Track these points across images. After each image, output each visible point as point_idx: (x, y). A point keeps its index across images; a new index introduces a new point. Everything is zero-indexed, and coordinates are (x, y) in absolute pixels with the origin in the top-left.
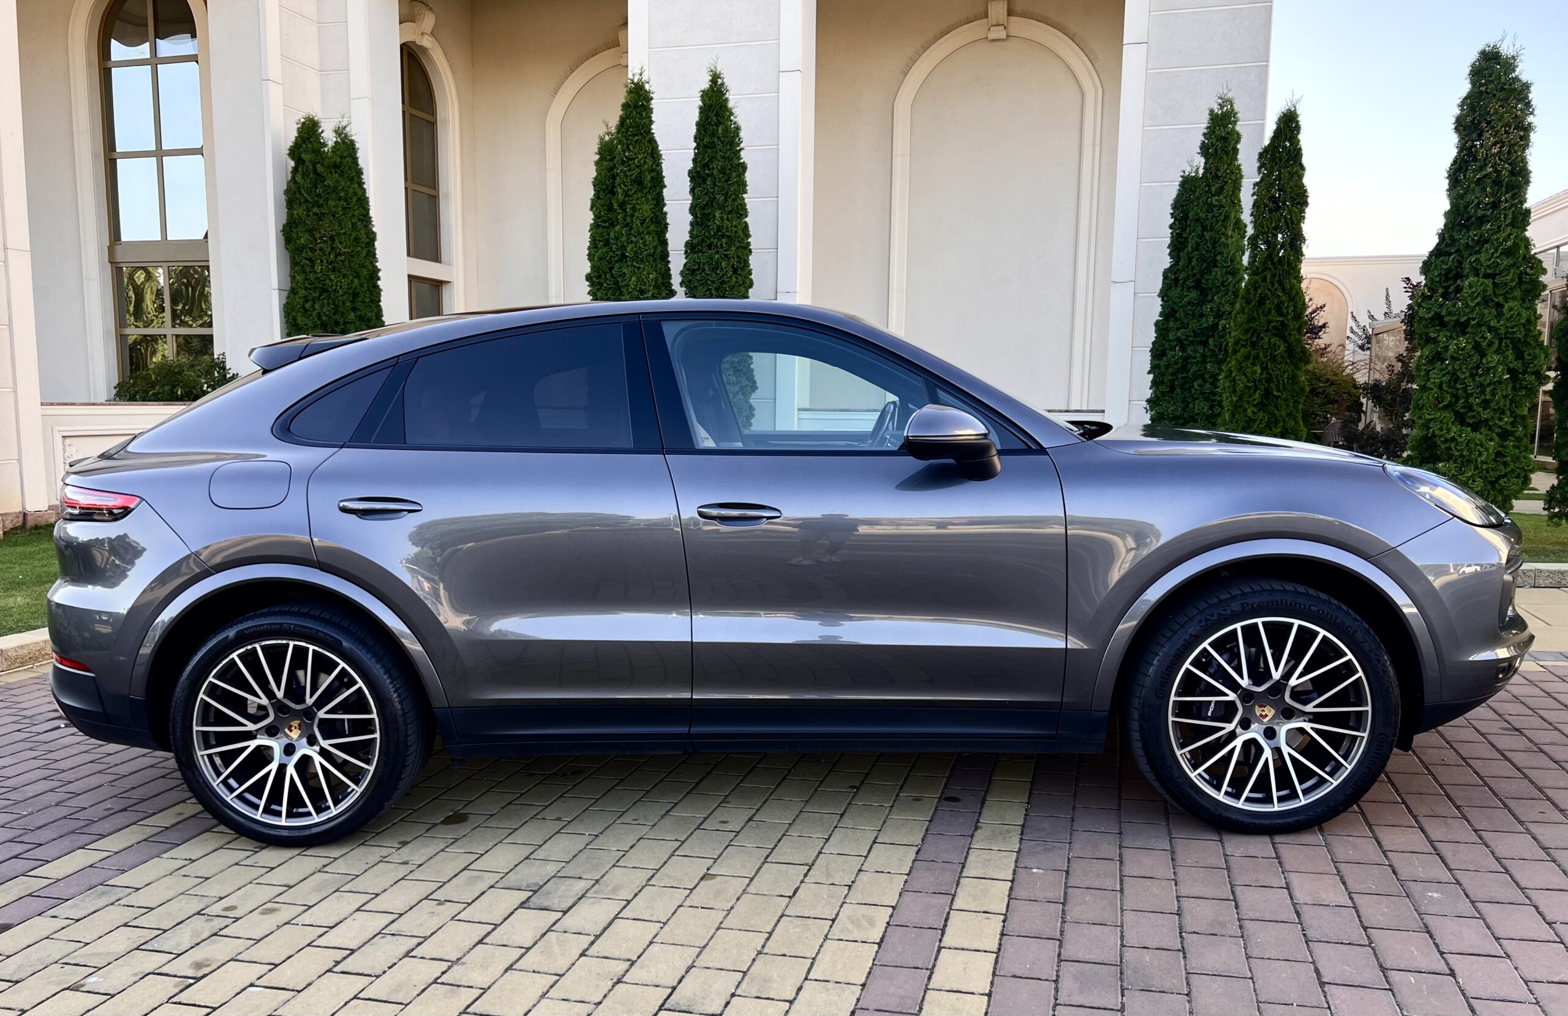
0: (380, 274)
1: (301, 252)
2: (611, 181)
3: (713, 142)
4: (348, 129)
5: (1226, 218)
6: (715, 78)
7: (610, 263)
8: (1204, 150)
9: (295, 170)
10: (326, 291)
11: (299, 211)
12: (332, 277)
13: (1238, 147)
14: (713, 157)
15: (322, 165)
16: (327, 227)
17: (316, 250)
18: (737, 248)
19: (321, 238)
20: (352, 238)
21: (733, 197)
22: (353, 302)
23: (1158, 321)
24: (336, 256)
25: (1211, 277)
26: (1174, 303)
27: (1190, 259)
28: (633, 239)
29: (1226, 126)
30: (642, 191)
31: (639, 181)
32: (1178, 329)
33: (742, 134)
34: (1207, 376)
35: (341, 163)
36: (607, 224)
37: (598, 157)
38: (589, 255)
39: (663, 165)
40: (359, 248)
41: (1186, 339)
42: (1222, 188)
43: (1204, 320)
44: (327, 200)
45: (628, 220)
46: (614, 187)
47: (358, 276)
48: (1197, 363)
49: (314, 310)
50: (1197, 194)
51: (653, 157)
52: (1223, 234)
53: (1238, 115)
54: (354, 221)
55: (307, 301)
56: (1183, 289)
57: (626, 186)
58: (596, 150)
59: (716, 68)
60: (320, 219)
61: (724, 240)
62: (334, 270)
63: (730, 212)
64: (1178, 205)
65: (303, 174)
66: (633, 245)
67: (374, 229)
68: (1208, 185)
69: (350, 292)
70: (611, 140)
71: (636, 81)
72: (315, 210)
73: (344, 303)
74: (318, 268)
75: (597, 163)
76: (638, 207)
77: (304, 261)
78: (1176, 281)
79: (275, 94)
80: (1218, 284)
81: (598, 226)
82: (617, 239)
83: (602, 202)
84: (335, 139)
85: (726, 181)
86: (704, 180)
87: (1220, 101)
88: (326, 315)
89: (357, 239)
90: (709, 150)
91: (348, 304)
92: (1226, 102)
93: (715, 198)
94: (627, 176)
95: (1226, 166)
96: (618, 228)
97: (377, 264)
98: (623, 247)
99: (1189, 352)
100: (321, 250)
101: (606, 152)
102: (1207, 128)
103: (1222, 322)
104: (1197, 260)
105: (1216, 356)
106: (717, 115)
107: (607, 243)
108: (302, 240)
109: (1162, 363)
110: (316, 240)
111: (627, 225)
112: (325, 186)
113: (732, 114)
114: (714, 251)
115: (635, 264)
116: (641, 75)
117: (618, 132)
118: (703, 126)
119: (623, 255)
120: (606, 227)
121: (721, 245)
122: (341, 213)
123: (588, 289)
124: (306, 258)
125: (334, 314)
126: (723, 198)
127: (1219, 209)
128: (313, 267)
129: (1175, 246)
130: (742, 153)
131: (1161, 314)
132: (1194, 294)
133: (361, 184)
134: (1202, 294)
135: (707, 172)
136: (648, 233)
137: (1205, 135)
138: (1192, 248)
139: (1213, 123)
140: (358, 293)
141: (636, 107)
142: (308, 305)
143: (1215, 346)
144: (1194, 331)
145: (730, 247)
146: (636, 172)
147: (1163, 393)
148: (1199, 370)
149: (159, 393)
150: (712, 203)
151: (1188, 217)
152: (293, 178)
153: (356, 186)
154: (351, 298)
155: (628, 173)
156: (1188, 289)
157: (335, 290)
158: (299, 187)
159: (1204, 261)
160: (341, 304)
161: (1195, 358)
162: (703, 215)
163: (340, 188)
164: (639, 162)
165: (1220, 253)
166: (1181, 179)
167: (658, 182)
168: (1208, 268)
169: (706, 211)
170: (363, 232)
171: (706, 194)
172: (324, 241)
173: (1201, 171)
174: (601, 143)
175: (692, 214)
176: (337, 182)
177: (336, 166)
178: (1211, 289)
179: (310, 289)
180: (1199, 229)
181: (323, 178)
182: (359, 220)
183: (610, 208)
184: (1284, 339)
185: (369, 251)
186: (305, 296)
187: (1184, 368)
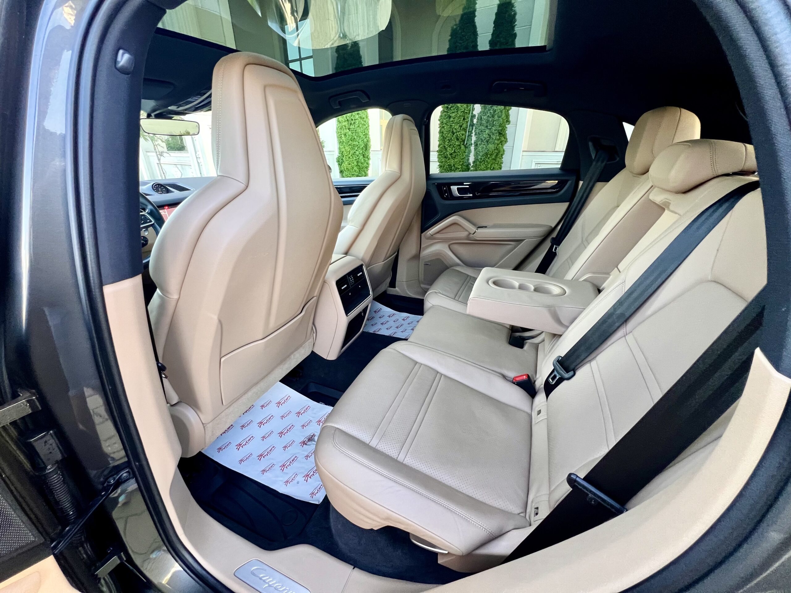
3: (502, 23)
14: (501, 31)
15: (347, 55)
33: (517, 17)
35: (354, 53)
58: (450, 34)
65: (340, 59)
85: (507, 42)
90: (500, 27)
101: (454, 34)
106: (506, 8)
113: (513, 6)
117: (460, 23)
118: (499, 15)
130: (516, 28)
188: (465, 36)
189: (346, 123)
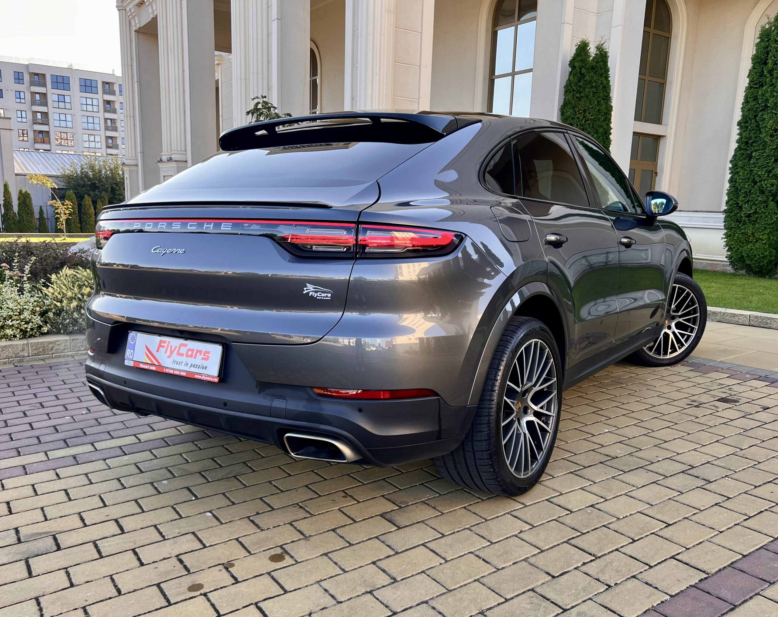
0: (612, 131)
1: (567, 120)
2: (765, 55)
4: (604, 45)
7: (755, 112)
9: (571, 73)
11: (570, 96)
16: (583, 104)
19: (578, 111)
20: (596, 110)
24: (586, 121)
36: (758, 86)
37: (759, 40)
38: (742, 108)
40: (600, 116)
44: (585, 88)
45: (774, 81)
46: (767, 59)
54: (599, 100)
60: (580, 100)
66: (774, 98)
67: (612, 104)
70: (771, 27)
72: (578, 95)
75: (757, 45)
79: (568, 30)
81: (751, 87)
82: (763, 95)
83: (756, 71)
84: (596, 52)
89: (599, 111)
96: (764, 88)
97: (611, 125)
98: (767, 100)
100: (578, 118)
107: (756, 99)
110: (576, 113)
111: (772, 85)
112: (585, 80)
115: (773, 111)
119: (766, 106)
122: (592, 95)
123: (739, 131)
133: (607, 77)
152: (569, 78)
153: (604, 79)
158: (571, 83)
163: (593, 81)
170: (604, 106)
172: (580, 113)
174: (762, 30)
176: (592, 77)
177: (593, 68)
181: (584, 76)
182: (603, 99)
183: (762, 75)
185: (606, 118)
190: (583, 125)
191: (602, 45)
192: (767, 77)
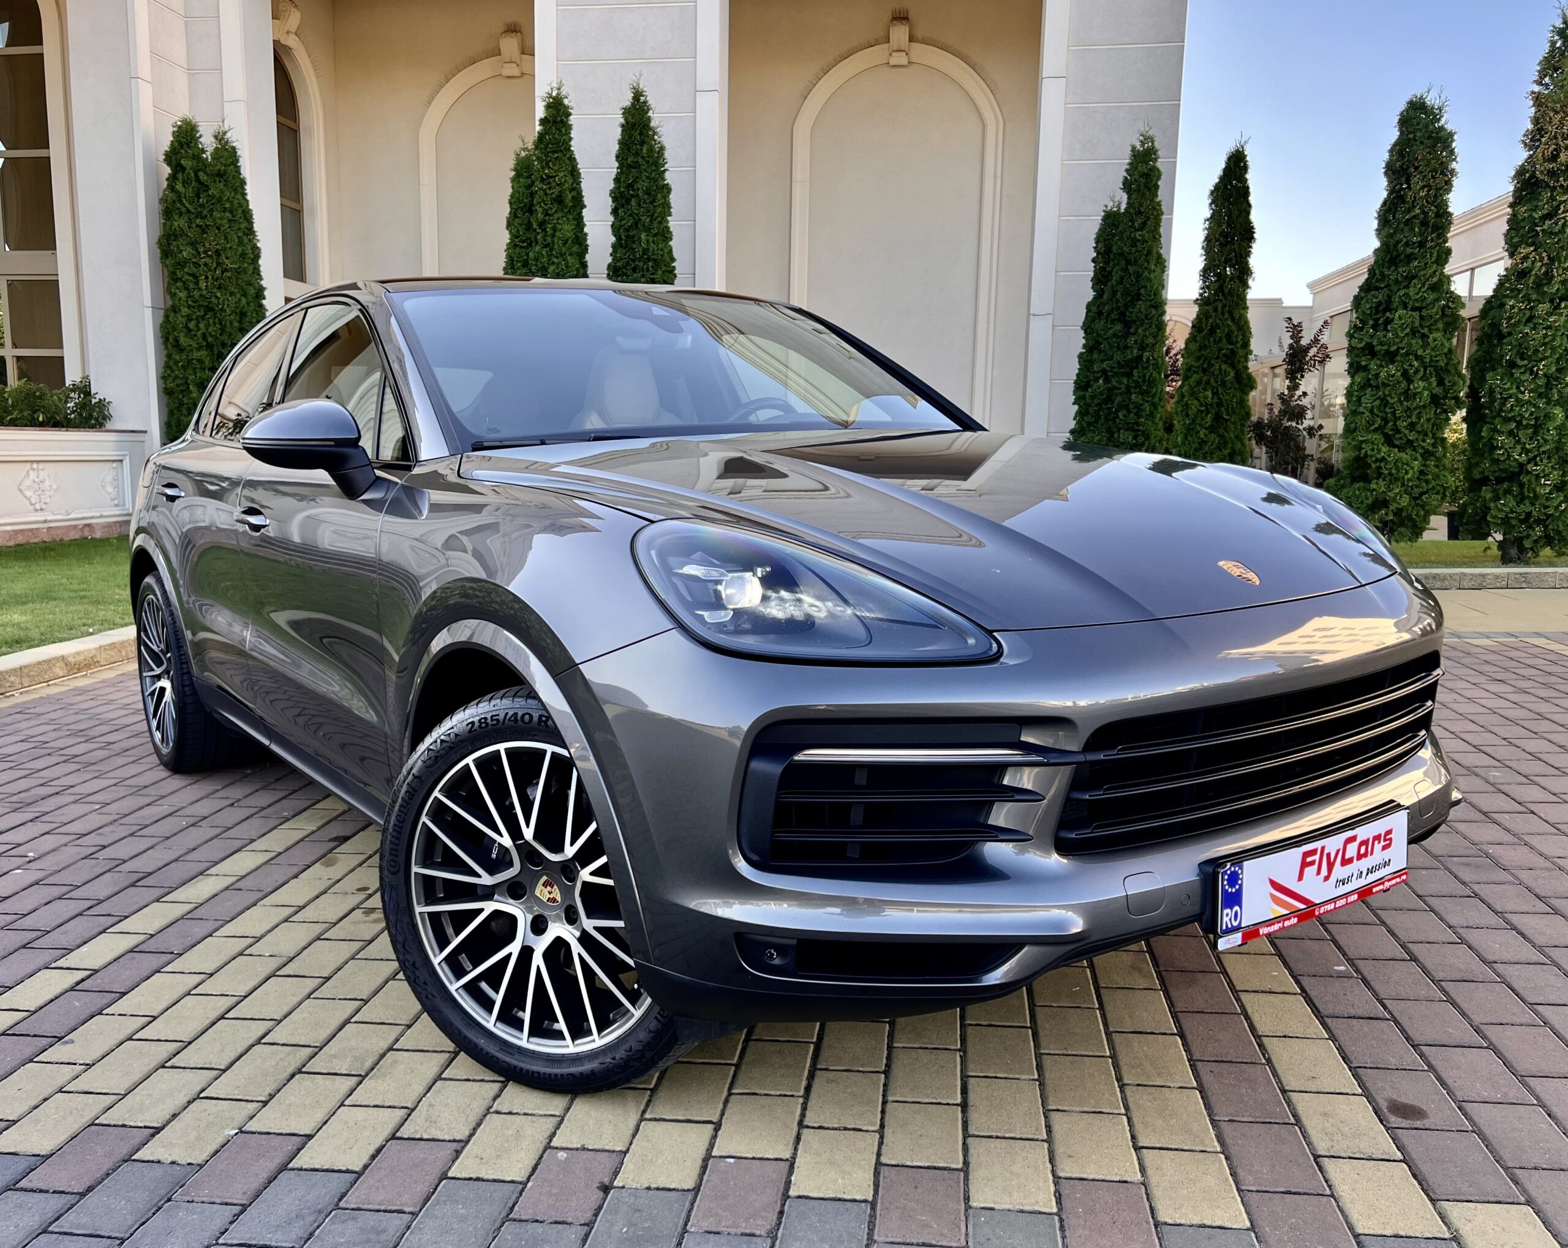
0: (266, 293)
1: (184, 267)
2: (530, 199)
3: (637, 162)
4: (228, 135)
5: (1149, 253)
6: (638, 95)
8: (1127, 186)
9: (172, 178)
10: (212, 310)
11: (178, 222)
12: (218, 294)
13: (1159, 183)
14: (637, 178)
15: (205, 172)
16: (212, 241)
17: (200, 266)
18: (663, 272)
19: (205, 252)
20: (238, 253)
21: (659, 219)
22: (240, 322)
23: (1081, 354)
24: (223, 273)
25: (1135, 310)
26: (1099, 335)
27: (1114, 293)
28: (556, 260)
29: (1147, 163)
30: (562, 211)
31: (559, 200)
32: (1103, 361)
33: (667, 154)
34: (1131, 406)
35: (225, 171)
36: (525, 244)
37: (513, 173)
39: (582, 185)
40: (246, 265)
41: (1110, 371)
42: (1144, 224)
43: (1129, 352)
44: (212, 211)
45: (549, 239)
46: (532, 205)
47: (245, 295)
48: (1121, 394)
49: (199, 329)
50: (1121, 228)
51: (572, 175)
52: (1146, 268)
53: (1159, 153)
54: (240, 234)
55: (190, 320)
56: (1106, 322)
57: (546, 204)
58: (512, 166)
59: (638, 85)
60: (204, 232)
61: (650, 264)
62: (220, 288)
63: (655, 235)
64: (1101, 239)
65: (184, 182)
66: (555, 266)
67: (259, 245)
68: (1132, 221)
69: (238, 311)
70: (528, 157)
71: (554, 94)
72: (198, 221)
73: (231, 323)
74: (203, 285)
75: (513, 180)
76: (559, 227)
77: (187, 277)
78: (1100, 313)
79: (145, 93)
80: (1143, 317)
81: (516, 246)
82: (536, 259)
83: (519, 220)
84: (214, 145)
85: (652, 202)
86: (628, 201)
87: (1141, 138)
88: (212, 336)
89: (243, 255)
90: (633, 170)
91: (236, 324)
92: (1147, 139)
93: (640, 219)
94: (546, 194)
95: (1148, 202)
96: (537, 248)
97: (262, 282)
99: (1114, 383)
100: (206, 264)
101: (523, 170)
102: (1129, 164)
103: (1146, 354)
104: (1122, 294)
105: (1140, 387)
106: (641, 134)
107: (526, 264)
108: (185, 254)
109: (1087, 394)
110: (199, 254)
111: (547, 246)
112: (209, 195)
113: (655, 133)
114: (639, 275)
116: (559, 89)
117: (536, 148)
118: (626, 145)
120: (524, 247)
121: (648, 268)
122: (227, 225)
124: (189, 274)
125: (221, 334)
126: (648, 220)
127: (1143, 244)
128: (197, 283)
129: (1099, 279)
130: (667, 175)
131: (1084, 346)
132: (1118, 327)
133: (244, 195)
134: (1125, 326)
135: (631, 192)
136: (571, 254)
137: (1127, 170)
138: (1117, 281)
139: (1135, 159)
140: (246, 313)
141: (555, 122)
142: (192, 325)
143: (1139, 377)
144: (1119, 363)
145: (656, 271)
146: (556, 191)
147: (1089, 424)
148: (1124, 401)
149: (16, 419)
150: (636, 224)
151: (1111, 252)
152: (171, 187)
153: (239, 196)
154: (238, 318)
155: (548, 191)
156: (1113, 321)
157: (222, 310)
158: (179, 197)
159: (1128, 294)
160: (228, 324)
161: (1120, 389)
162: (628, 237)
163: (225, 198)
164: (560, 180)
165: (1143, 287)
166: (1103, 214)
167: (578, 203)
168: (1132, 301)
169: (631, 233)
170: (249, 247)
171: (630, 215)
172: (209, 256)
173: (1123, 207)
174: (517, 159)
175: (615, 236)
176: (222, 192)
177: (220, 175)
178: (1135, 322)
179: (194, 307)
180: (1123, 263)
181: (207, 188)
182: (245, 234)
183: (529, 227)
184: (1233, 366)
185: (255, 268)
186: (188, 315)
187: (1109, 399)
188: (551, 177)
189: (203, 353)
190: (217, 279)
191: (225, 133)
192: (538, 233)
